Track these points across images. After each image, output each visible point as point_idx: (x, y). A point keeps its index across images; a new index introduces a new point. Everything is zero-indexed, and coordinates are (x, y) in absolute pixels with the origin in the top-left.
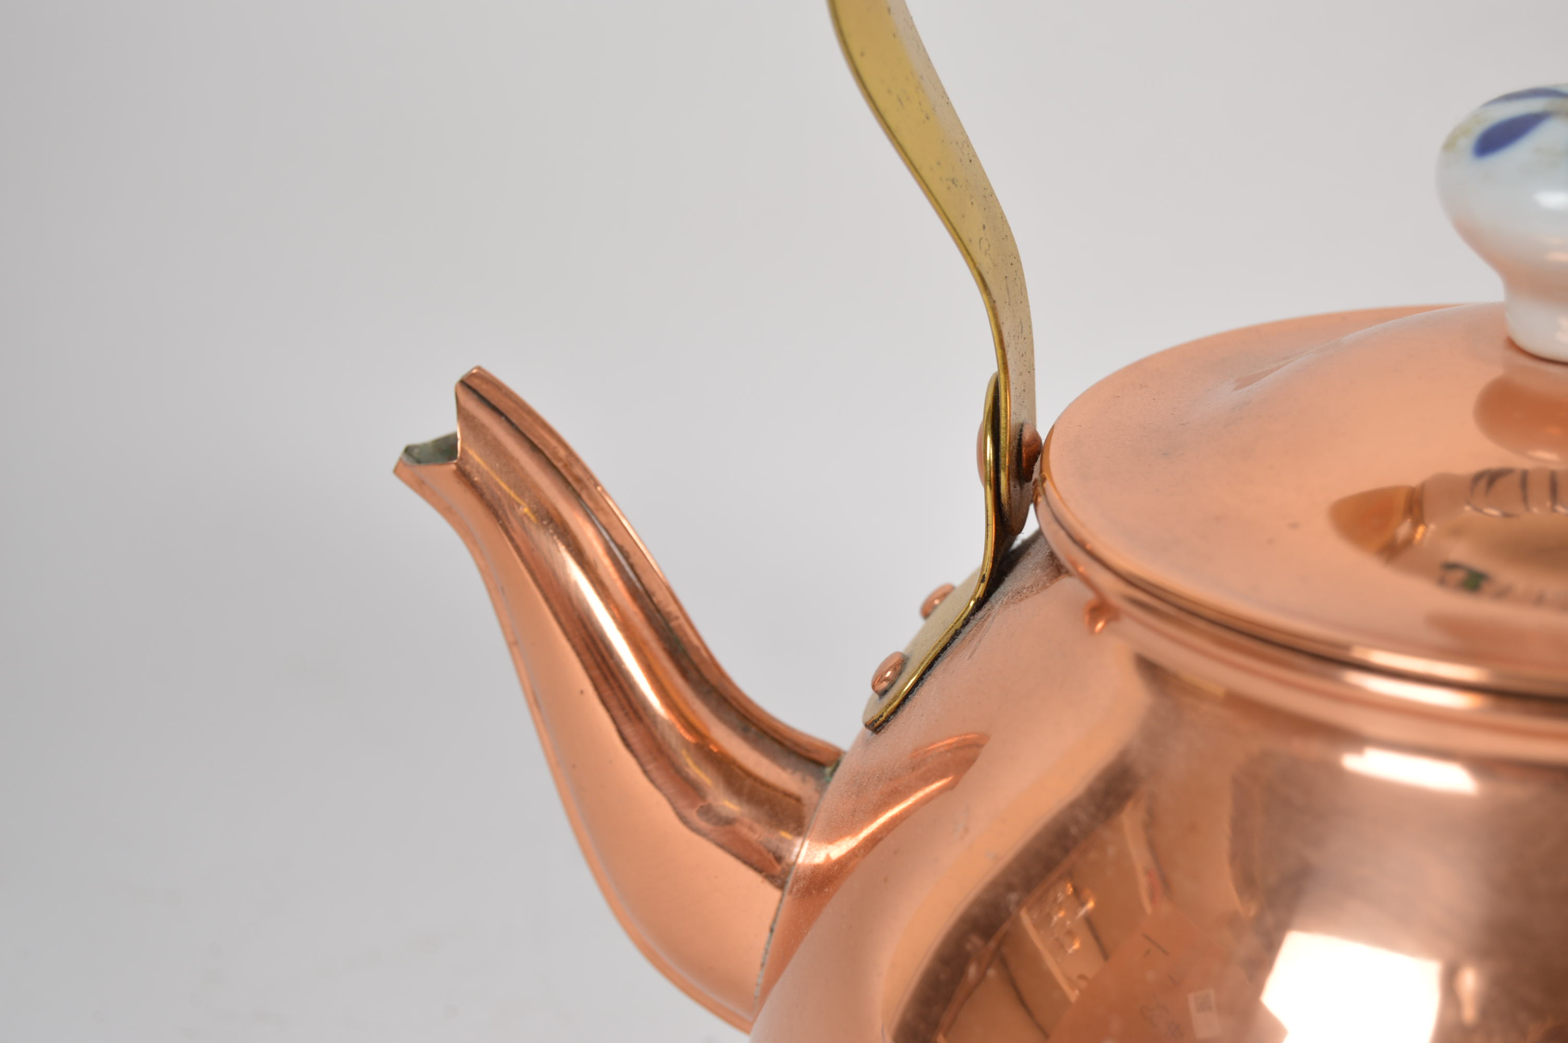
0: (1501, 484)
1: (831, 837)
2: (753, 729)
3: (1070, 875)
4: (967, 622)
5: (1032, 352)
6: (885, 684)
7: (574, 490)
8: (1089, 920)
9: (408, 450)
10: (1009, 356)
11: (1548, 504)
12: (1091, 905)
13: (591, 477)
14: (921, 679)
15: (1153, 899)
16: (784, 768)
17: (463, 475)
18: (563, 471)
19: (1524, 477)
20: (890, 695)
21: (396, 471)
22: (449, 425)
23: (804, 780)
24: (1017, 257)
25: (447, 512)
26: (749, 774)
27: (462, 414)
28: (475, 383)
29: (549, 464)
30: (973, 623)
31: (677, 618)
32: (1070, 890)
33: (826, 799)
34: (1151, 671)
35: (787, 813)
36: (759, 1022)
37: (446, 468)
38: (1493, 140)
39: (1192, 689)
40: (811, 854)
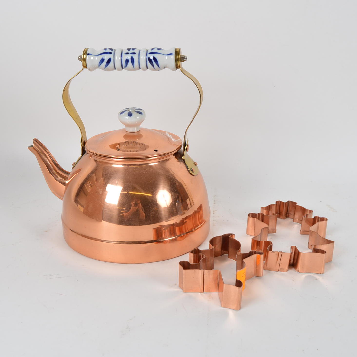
0: (126, 143)
1: (68, 180)
2: (63, 171)
3: (89, 181)
4: (80, 159)
8: (90, 185)
9: (29, 146)
10: (82, 134)
13: (46, 148)
14: (76, 164)
15: (96, 182)
16: (66, 174)
17: (34, 148)
18: (44, 147)
19: (129, 142)
21: (28, 148)
22: (33, 144)
23: (68, 175)
25: (33, 152)
26: (62, 175)
27: (34, 142)
28: (35, 139)
29: (42, 147)
31: (55, 161)
33: (69, 177)
34: (95, 161)
35: (66, 179)
36: (63, 199)
37: (32, 147)
38: (122, 113)
39: (99, 162)
40: (67, 182)
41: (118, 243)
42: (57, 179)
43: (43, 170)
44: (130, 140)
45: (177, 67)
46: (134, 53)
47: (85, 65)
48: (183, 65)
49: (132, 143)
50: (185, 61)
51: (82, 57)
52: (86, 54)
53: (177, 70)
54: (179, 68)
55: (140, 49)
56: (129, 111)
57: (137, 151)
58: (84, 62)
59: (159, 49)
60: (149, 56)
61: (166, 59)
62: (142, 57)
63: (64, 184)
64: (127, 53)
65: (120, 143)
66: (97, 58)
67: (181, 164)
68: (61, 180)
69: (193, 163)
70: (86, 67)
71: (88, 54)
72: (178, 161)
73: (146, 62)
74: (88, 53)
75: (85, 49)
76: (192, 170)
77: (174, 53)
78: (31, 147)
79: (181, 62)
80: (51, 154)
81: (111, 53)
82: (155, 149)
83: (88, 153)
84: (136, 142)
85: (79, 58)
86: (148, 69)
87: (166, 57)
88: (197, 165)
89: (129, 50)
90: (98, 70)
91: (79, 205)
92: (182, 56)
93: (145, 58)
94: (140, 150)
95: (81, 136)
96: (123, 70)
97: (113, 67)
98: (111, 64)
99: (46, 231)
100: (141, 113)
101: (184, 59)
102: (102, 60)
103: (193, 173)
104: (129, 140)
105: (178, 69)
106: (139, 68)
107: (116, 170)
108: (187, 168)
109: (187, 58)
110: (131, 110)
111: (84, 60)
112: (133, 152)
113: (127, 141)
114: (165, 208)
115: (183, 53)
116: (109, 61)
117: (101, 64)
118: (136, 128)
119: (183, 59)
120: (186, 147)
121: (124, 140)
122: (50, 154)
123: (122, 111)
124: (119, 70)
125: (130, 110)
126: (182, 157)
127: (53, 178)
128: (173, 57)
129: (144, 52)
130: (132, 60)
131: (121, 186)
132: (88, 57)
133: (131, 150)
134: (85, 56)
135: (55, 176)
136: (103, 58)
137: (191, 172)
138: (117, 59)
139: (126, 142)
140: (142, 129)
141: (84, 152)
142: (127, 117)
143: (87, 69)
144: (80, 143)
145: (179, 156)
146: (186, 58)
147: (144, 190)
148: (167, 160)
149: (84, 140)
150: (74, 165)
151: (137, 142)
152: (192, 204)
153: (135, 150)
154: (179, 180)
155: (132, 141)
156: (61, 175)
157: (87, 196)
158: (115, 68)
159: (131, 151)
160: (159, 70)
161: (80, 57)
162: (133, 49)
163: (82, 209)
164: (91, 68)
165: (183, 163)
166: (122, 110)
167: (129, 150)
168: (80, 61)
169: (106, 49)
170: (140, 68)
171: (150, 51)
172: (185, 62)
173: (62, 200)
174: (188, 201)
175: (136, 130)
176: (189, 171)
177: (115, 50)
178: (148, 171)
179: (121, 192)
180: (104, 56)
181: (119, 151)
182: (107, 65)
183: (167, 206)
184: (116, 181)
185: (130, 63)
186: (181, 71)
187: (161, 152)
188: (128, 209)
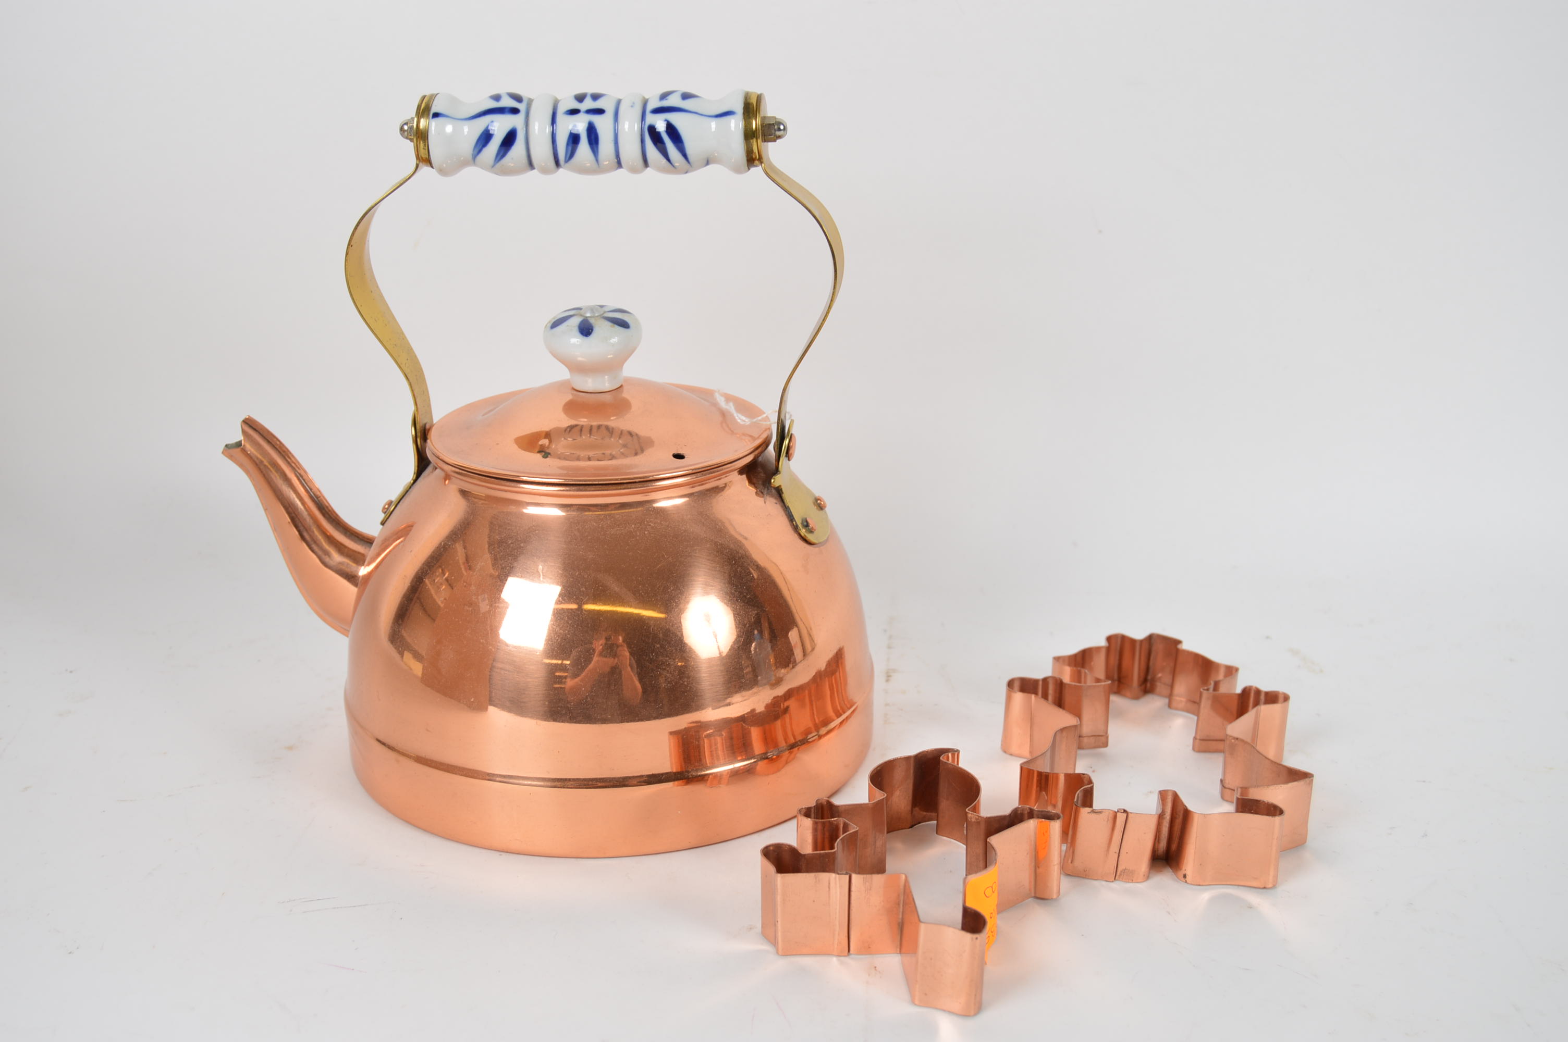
0: (574, 430)
1: (369, 564)
2: (348, 533)
3: (440, 566)
4: (410, 488)
5: (429, 400)
6: (385, 510)
7: (283, 455)
8: (447, 580)
9: (227, 446)
10: (417, 400)
11: (588, 435)
12: (446, 575)
13: (288, 451)
14: (396, 507)
15: (466, 570)
16: (359, 544)
17: (244, 451)
18: (279, 449)
19: (582, 427)
20: (387, 513)
21: (223, 453)
22: (240, 437)
23: (365, 548)
24: (422, 369)
25: (241, 466)
26: (346, 547)
27: (244, 432)
28: (247, 421)
29: (273, 446)
30: (412, 488)
31: (320, 497)
32: (440, 570)
33: (370, 552)
34: (464, 493)
35: (360, 560)
36: (350, 633)
37: (239, 449)
38: (556, 324)
39: (476, 497)
40: (363, 571)
41: (549, 784)
42: (327, 559)
43: (276, 528)
44: (585, 420)
45: (752, 159)
46: (600, 111)
47: (423, 153)
48: (773, 151)
49: (594, 430)
50: (779, 137)
51: (413, 126)
52: (428, 115)
53: (753, 169)
54: (757, 162)
55: (621, 98)
56: (581, 315)
57: (612, 457)
58: (421, 142)
59: (686, 96)
60: (651, 119)
61: (713, 130)
62: (626, 126)
63: (351, 578)
64: (574, 112)
65: (550, 431)
66: (466, 129)
67: (767, 502)
68: (340, 563)
69: (810, 502)
70: (428, 161)
71: (436, 115)
72: (756, 493)
73: (643, 141)
74: (434, 109)
75: (424, 97)
76: (806, 525)
77: (739, 108)
78: (233, 450)
79: (765, 141)
80: (305, 472)
81: (515, 111)
82: (676, 452)
83: (436, 468)
84: (607, 428)
85: (402, 129)
86: (648, 168)
87: (713, 124)
88: (825, 507)
89: (580, 98)
90: (471, 172)
91: (407, 654)
92: (767, 122)
93: (637, 127)
94: (623, 454)
95: (412, 408)
96: (561, 170)
97: (524, 160)
98: (518, 148)
99: (290, 748)
100: (624, 325)
101: (775, 131)
102: (486, 137)
103: (810, 537)
104: (583, 421)
105: (756, 166)
106: (616, 165)
107: (539, 526)
108: (791, 518)
109: (785, 129)
110: (588, 315)
111: (421, 136)
112: (598, 460)
113: (573, 422)
114: (710, 660)
115: (771, 110)
116: (509, 140)
117: (480, 151)
118: (606, 377)
119: (773, 131)
120: (786, 442)
121: (565, 421)
122: (302, 473)
123: (556, 319)
124: (545, 171)
125: (585, 313)
126: (772, 481)
127: (314, 556)
128: (736, 124)
129: (632, 106)
130: (593, 137)
131: (558, 584)
132: (434, 126)
133: (591, 454)
134: (423, 123)
135: (320, 553)
136: (488, 127)
137: (803, 532)
138: (537, 131)
139: (572, 428)
140: (627, 380)
141: (423, 463)
142: (576, 340)
143: (432, 167)
144: (409, 432)
145: (762, 475)
146: (782, 127)
147: (635, 595)
148: (717, 490)
149: (424, 422)
150: (389, 510)
151: (613, 428)
152: (808, 647)
153: (603, 454)
154: (762, 562)
155: (595, 423)
156: (340, 548)
157: (434, 620)
158: (531, 165)
159: (589, 459)
160: (686, 172)
161: (406, 124)
162: (596, 97)
163: (417, 668)
164: (444, 165)
165: (775, 498)
166: (557, 312)
167: (583, 454)
168: (407, 138)
169: (497, 98)
170: (619, 164)
171: (654, 104)
172: (778, 141)
173: (347, 636)
174: (793, 635)
175: (607, 384)
176: (796, 529)
177: (530, 102)
178: (652, 528)
179: (558, 602)
180: (492, 122)
181: (547, 457)
182: (501, 154)
183: (720, 653)
184: (539, 566)
185: (584, 145)
186: (767, 174)
187: (695, 460)
188: (581, 664)
